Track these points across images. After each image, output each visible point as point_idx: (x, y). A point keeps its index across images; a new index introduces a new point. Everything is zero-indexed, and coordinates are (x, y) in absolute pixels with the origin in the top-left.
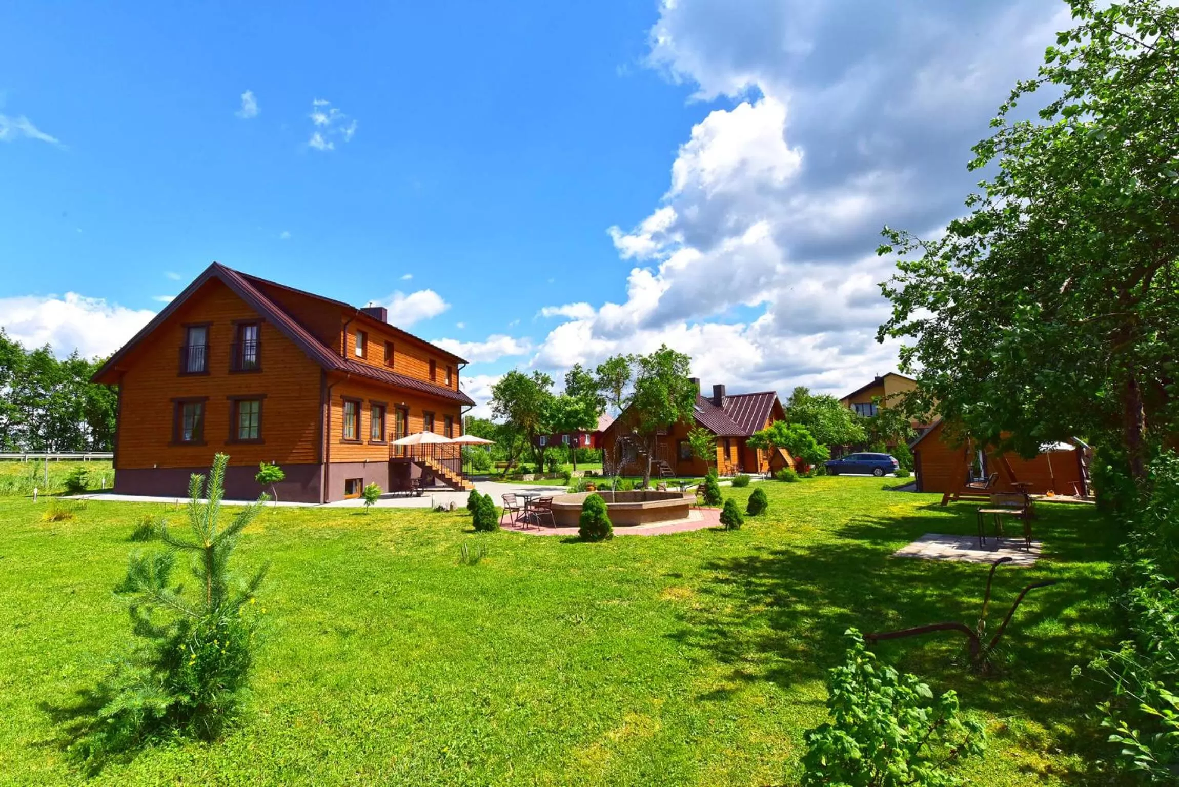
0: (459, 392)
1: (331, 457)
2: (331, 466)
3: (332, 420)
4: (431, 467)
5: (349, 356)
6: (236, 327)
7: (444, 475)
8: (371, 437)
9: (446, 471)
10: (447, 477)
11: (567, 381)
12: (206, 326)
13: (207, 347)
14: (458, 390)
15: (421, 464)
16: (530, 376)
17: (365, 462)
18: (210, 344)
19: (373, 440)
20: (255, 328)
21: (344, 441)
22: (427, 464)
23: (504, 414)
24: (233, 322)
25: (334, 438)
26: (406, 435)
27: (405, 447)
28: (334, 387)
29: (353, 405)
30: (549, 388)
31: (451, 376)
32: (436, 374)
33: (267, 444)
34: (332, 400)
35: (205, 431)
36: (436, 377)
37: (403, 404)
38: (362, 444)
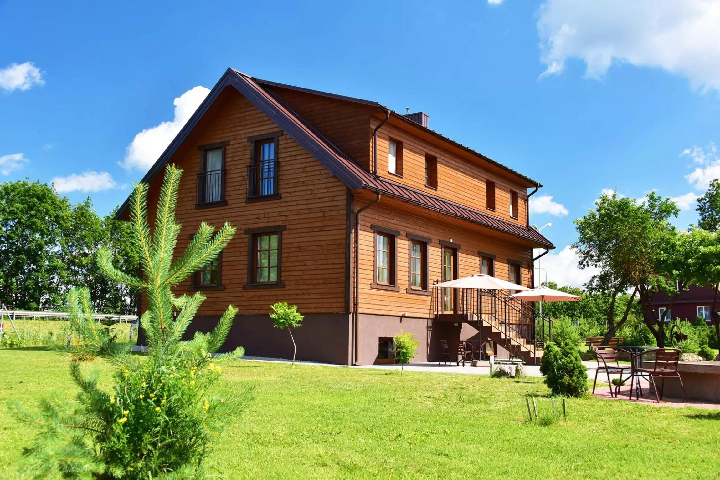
0: (529, 229)
1: (360, 305)
2: (360, 317)
3: (360, 256)
4: (490, 328)
5: (379, 173)
6: (253, 145)
7: (509, 340)
8: (410, 284)
9: (511, 334)
10: (513, 343)
11: (701, 209)
12: (222, 147)
13: (224, 172)
14: (528, 226)
15: (477, 324)
16: (639, 203)
17: (402, 317)
18: (227, 168)
19: (413, 288)
20: (272, 145)
21: (375, 286)
22: (485, 324)
23: (599, 260)
24: (249, 139)
25: (364, 281)
26: (455, 277)
27: (455, 290)
28: (362, 213)
29: (386, 239)
30: (671, 220)
31: (517, 206)
32: (496, 202)
33: (287, 288)
34: (360, 230)
35: (223, 273)
36: (496, 206)
37: (451, 241)
38: (398, 292)
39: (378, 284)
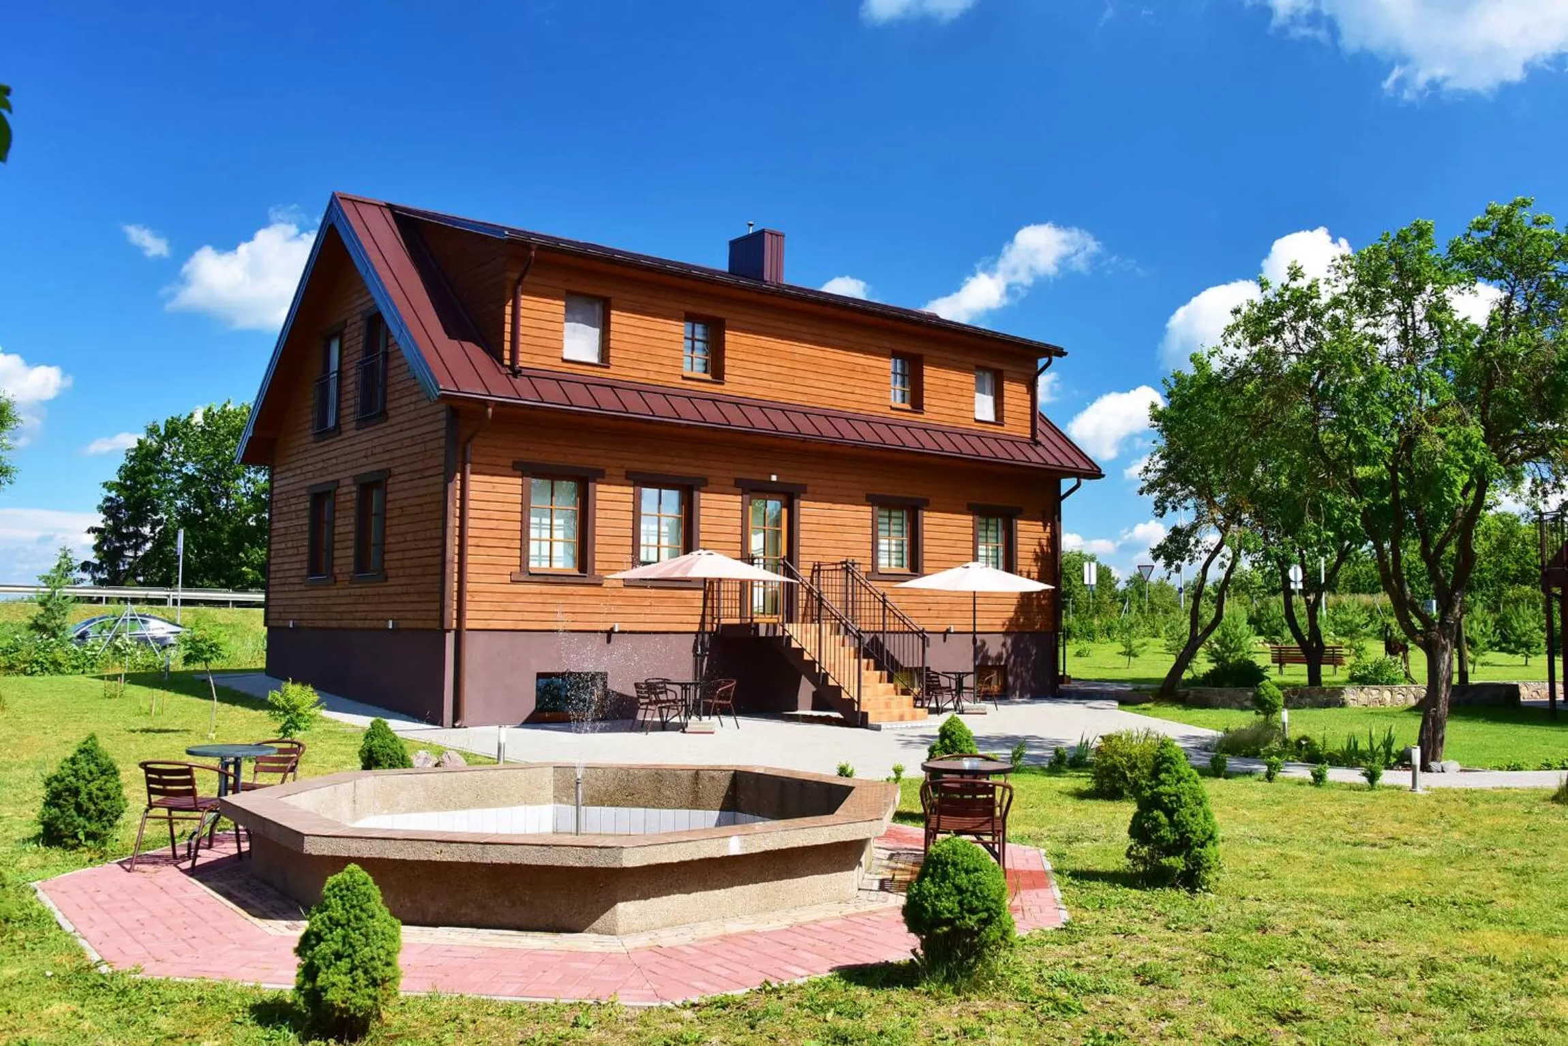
0: (1037, 440)
1: (472, 615)
2: (477, 639)
5: (535, 363)
6: (366, 325)
7: (825, 676)
12: (341, 331)
13: (341, 374)
18: (343, 369)
21: (526, 577)
24: (363, 315)
31: (1002, 397)
32: (925, 394)
33: (391, 581)
34: (472, 473)
35: (337, 554)
36: (925, 401)
37: (774, 478)
38: (600, 585)
39: (531, 574)
